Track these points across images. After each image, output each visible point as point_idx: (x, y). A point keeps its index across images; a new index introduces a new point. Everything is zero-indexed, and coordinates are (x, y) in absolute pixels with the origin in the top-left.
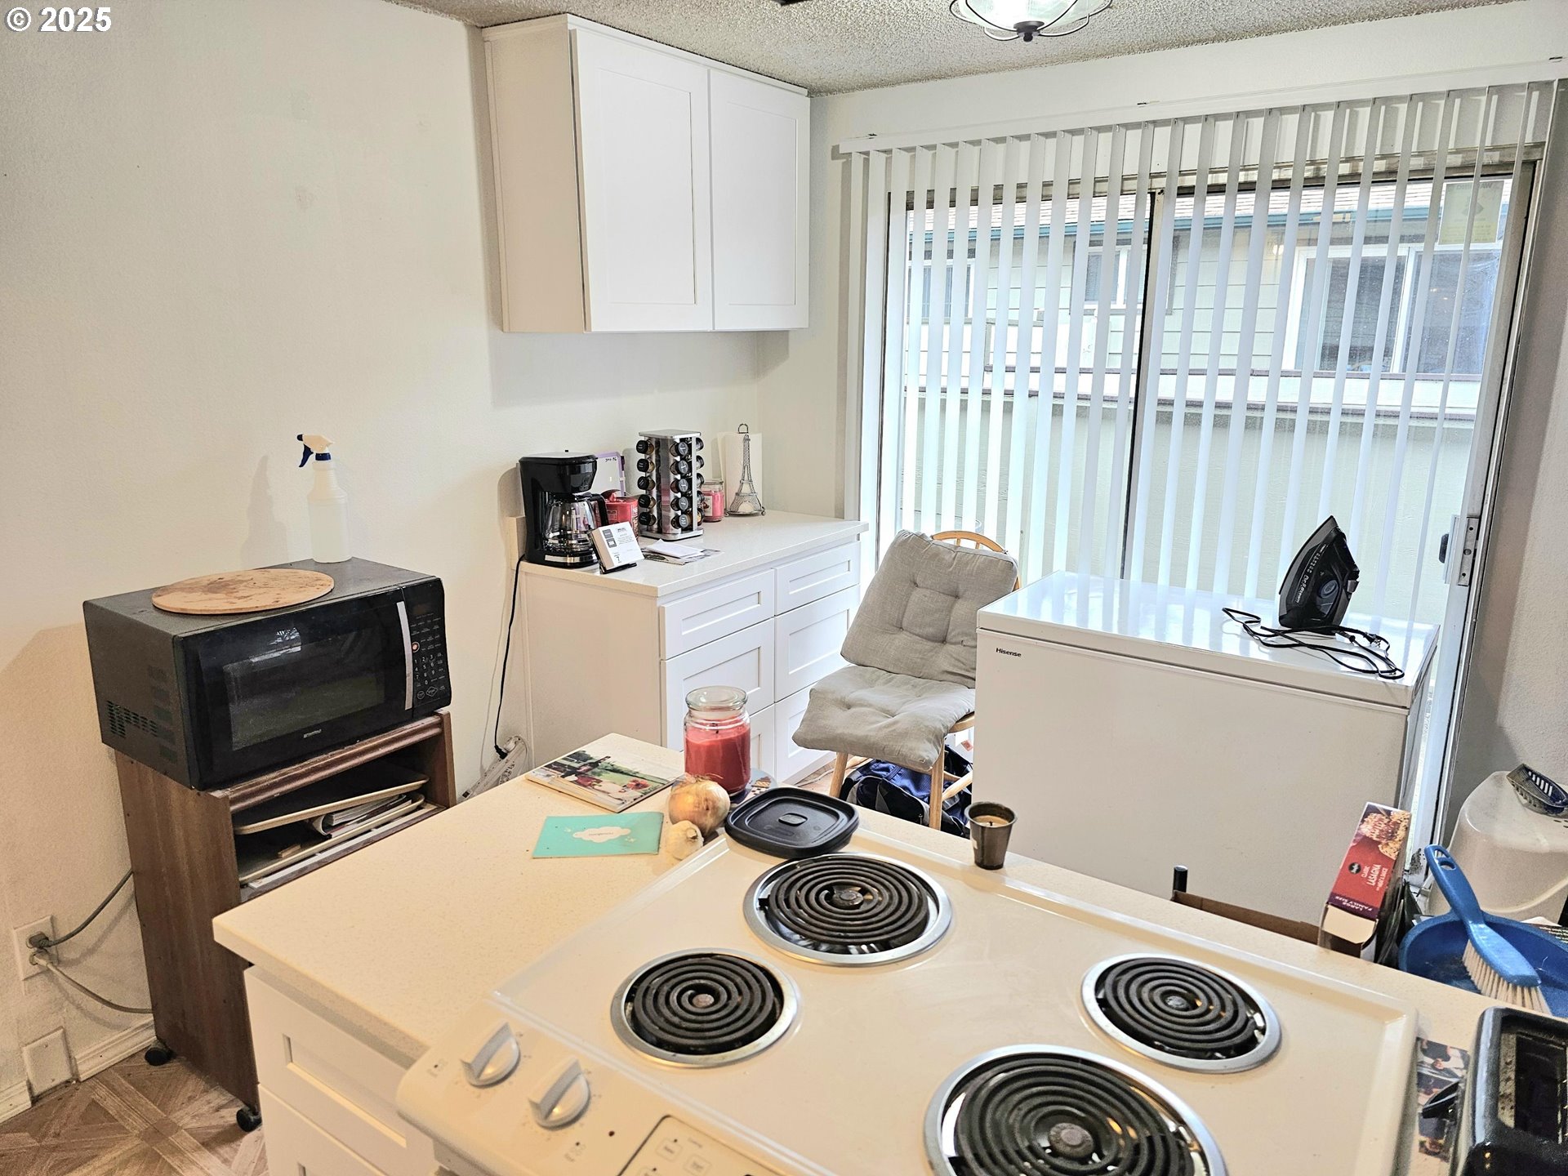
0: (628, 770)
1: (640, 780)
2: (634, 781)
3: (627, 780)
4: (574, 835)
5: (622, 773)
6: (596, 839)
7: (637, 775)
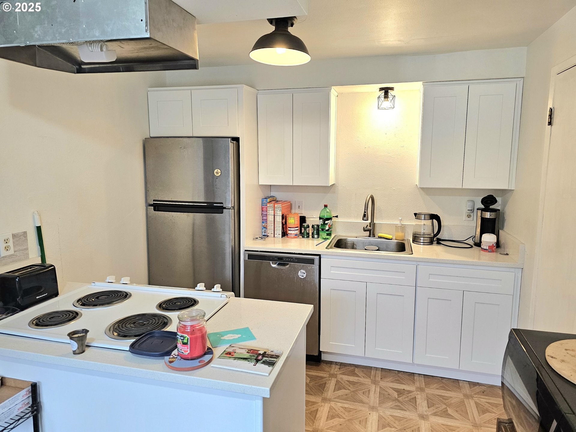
0: (240, 360)
1: (230, 356)
2: (233, 355)
3: (236, 355)
4: (241, 335)
5: (241, 358)
6: (232, 335)
7: (234, 358)
